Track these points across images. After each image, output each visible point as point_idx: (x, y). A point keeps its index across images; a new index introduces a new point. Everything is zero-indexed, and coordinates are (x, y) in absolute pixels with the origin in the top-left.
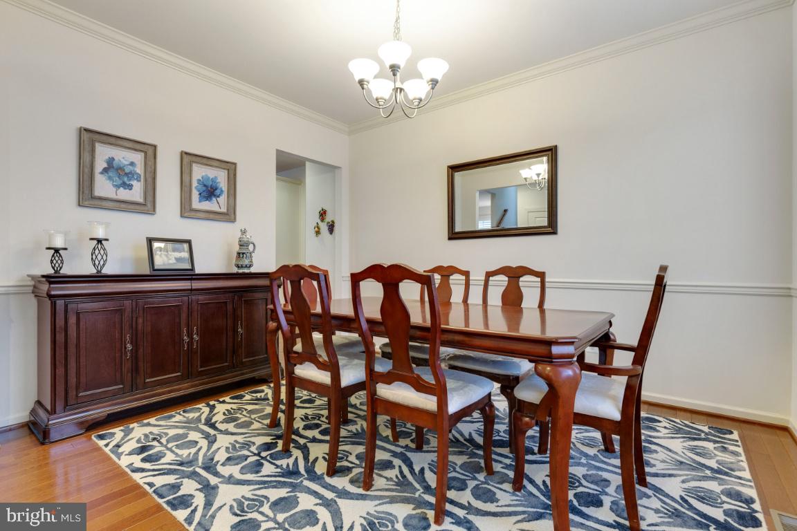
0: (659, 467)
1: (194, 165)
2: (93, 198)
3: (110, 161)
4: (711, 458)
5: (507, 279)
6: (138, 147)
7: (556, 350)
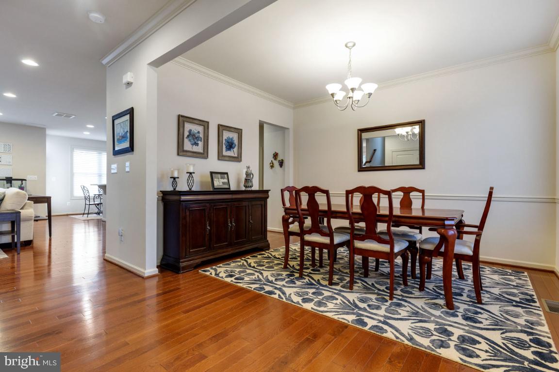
0: (487, 284)
1: (224, 131)
2: (184, 151)
3: (190, 131)
4: (513, 282)
5: (402, 194)
6: (201, 123)
7: (447, 223)
